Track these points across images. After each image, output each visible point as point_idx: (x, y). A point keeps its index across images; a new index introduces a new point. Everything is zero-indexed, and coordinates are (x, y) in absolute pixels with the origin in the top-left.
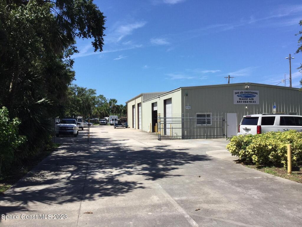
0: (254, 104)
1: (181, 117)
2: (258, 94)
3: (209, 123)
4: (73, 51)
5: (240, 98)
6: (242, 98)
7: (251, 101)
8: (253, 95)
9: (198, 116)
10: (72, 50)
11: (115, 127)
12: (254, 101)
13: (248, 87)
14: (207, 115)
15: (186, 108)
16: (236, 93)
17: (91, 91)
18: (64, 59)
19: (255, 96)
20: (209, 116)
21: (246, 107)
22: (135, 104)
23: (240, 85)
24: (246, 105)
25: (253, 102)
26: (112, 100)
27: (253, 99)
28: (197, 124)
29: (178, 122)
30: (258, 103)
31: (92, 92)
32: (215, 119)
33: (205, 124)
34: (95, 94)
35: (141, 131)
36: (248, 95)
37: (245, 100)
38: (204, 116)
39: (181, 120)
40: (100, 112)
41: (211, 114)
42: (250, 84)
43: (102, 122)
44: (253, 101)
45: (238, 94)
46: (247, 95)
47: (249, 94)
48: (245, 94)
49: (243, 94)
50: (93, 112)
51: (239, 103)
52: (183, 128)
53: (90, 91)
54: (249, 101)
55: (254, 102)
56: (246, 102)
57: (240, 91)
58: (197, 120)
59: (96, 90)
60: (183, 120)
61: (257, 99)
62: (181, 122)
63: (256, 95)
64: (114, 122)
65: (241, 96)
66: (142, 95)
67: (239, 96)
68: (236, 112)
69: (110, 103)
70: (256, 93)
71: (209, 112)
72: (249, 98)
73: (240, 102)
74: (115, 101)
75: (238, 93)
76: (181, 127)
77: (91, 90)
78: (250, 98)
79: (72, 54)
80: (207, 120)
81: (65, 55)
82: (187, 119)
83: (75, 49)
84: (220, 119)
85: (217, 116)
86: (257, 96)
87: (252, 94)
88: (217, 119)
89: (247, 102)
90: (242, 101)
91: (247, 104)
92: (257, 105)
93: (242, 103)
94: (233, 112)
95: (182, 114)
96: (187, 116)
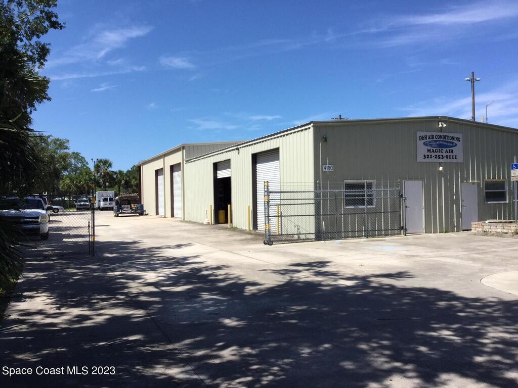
0: (454, 161)
1: (312, 188)
2: (461, 140)
3: (370, 202)
4: (46, 24)
5: (429, 148)
6: (432, 149)
7: (449, 154)
8: (453, 143)
9: (349, 186)
10: (44, 22)
11: (118, 215)
12: (454, 154)
13: (445, 125)
14: (367, 185)
15: (324, 170)
16: (421, 138)
17: (58, 142)
18: (22, 41)
19: (456, 145)
20: (370, 186)
21: (441, 169)
22: (163, 167)
23: (429, 121)
24: (440, 164)
25: (451, 157)
26: (101, 161)
27: (452, 151)
28: (347, 204)
29: (307, 201)
30: (460, 159)
31: (61, 144)
32: (381, 194)
33: (364, 205)
34: (67, 148)
35: (181, 221)
36: (443, 143)
37: (438, 154)
38: (361, 186)
39: (312, 195)
40: (76, 186)
41: (374, 182)
42: (447, 119)
43: (82, 203)
44: (452, 154)
45: (424, 141)
46: (441, 142)
47: (444, 141)
48: (438, 141)
49: (435, 139)
50: (62, 185)
51: (427, 160)
52: (317, 214)
53: (55, 143)
54: (445, 155)
55: (454, 157)
56: (440, 158)
57: (428, 134)
58: (346, 196)
59: (68, 141)
60: (317, 195)
61: (458, 150)
62: (313, 201)
63: (456, 142)
64: (108, 204)
65: (432, 145)
66: (183, 148)
67: (427, 145)
68: (422, 179)
69: (97, 167)
70: (458, 139)
71: (370, 179)
72: (445, 149)
73: (430, 156)
74: (107, 163)
75: (426, 137)
76: (313, 213)
77: (58, 140)
78: (448, 149)
79: (45, 31)
80: (368, 195)
81: (25, 31)
82: (325, 195)
83: (54, 19)
84: (392, 193)
85: (385, 186)
86: (460, 145)
87: (450, 140)
88: (386, 193)
89: (441, 156)
90: (433, 154)
91: (441, 161)
92: (458, 163)
93: (433, 160)
94: (417, 179)
95: (316, 184)
96: (325, 187)
